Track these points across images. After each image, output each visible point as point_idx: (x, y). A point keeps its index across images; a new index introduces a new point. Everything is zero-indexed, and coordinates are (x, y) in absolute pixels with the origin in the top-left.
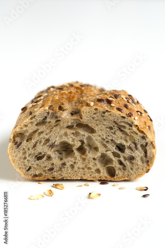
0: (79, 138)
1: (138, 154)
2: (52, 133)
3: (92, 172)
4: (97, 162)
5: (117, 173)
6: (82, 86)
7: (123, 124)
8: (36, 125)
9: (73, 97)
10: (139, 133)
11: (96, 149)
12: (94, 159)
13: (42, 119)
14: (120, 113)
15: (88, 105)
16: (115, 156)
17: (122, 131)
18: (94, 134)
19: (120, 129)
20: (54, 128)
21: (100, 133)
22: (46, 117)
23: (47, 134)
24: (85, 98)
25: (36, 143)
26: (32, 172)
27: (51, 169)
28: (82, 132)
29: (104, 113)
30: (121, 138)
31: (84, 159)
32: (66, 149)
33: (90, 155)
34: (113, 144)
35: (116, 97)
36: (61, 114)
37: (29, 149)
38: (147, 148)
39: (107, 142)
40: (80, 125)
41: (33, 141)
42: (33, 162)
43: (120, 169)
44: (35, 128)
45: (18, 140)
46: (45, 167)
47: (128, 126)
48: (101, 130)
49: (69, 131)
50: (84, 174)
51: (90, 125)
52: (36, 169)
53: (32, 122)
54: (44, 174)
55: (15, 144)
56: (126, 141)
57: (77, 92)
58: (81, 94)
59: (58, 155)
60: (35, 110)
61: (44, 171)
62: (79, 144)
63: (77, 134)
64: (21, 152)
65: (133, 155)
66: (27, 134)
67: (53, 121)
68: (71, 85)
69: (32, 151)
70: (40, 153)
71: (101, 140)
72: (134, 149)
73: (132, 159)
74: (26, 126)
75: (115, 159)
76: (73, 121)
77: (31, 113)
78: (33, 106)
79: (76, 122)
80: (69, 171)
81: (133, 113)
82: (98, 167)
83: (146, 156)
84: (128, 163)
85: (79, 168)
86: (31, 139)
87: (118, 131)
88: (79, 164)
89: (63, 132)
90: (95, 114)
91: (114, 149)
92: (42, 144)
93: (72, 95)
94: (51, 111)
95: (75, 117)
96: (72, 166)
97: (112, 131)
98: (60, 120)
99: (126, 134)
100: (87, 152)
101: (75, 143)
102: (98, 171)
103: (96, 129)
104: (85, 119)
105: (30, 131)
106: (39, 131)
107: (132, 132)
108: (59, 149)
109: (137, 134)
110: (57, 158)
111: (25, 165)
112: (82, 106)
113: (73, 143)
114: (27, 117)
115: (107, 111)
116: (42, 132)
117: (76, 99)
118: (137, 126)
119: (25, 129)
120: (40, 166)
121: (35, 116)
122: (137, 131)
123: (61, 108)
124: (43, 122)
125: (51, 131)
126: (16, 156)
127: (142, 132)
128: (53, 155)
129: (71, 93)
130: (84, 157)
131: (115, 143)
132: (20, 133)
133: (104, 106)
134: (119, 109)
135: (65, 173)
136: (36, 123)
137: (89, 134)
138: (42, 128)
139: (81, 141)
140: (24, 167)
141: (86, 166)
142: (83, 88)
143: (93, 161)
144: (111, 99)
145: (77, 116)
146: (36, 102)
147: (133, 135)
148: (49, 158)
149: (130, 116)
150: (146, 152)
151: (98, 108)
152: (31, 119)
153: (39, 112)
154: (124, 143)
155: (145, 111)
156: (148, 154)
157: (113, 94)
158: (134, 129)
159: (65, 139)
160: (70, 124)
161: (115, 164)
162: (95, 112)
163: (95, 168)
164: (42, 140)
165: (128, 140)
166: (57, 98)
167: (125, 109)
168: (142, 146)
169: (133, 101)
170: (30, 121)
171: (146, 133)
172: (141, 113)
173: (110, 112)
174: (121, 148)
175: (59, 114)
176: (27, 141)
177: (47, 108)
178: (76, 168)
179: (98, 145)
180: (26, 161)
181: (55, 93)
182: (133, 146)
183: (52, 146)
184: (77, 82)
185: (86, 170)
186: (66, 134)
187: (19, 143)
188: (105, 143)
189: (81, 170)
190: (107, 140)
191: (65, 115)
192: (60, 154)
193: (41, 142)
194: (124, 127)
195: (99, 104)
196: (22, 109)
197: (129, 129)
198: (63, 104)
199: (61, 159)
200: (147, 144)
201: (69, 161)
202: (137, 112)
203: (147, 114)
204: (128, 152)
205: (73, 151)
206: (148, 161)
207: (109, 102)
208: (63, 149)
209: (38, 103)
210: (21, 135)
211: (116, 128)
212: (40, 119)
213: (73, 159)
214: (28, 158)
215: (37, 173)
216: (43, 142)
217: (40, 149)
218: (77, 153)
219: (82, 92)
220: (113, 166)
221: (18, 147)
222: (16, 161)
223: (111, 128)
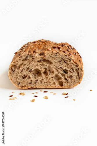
0: (44, 67)
1: (74, 74)
2: (30, 65)
3: (51, 84)
4: (54, 79)
5: (64, 84)
6: (45, 41)
7: (66, 59)
8: (22, 61)
9: (41, 47)
10: (75, 64)
11: (53, 72)
12: (52, 77)
13: (25, 58)
14: (64, 54)
15: (48, 50)
16: (62, 76)
17: (66, 63)
18: (52, 65)
19: (65, 62)
20: (32, 62)
21: (55, 64)
22: (27, 57)
23: (28, 65)
24: (47, 47)
25: (23, 70)
26: (21, 85)
27: (30, 83)
28: (45, 64)
29: (56, 54)
30: (66, 66)
31: (47, 78)
32: (38, 73)
33: (50, 75)
34: (61, 69)
35: (62, 46)
36: (35, 55)
37: (19, 73)
38: (79, 71)
39: (59, 68)
40: (45, 60)
41: (21, 69)
42: (21, 80)
43: (65, 82)
44: (22, 62)
45: (13, 68)
46: (27, 82)
47: (68, 60)
48: (55, 62)
49: (39, 64)
50: (47, 85)
51: (49, 60)
52: (23, 83)
53: (20, 59)
54: (27, 86)
55: (12, 71)
56: (68, 68)
57: (42, 44)
58: (45, 45)
59: (34, 76)
60: (22, 53)
61: (27, 84)
62: (44, 70)
63: (43, 65)
64: (15, 75)
65: (72, 75)
66: (18, 66)
67: (31, 59)
68: (40, 41)
69: (20, 74)
70: (25, 75)
71: (55, 68)
72: (72, 72)
73: (71, 77)
74: (17, 61)
75: (63, 77)
76: (41, 58)
77: (19, 55)
78: (20, 51)
79: (43, 59)
80: (40, 84)
81: (71, 54)
82: (54, 82)
83: (78, 75)
84: (69, 79)
85: (44, 82)
86: (20, 68)
87: (64, 63)
88: (44, 80)
89: (36, 64)
90: (52, 54)
91: (62, 72)
92: (25, 70)
93: (40, 45)
94: (29, 54)
95: (42, 56)
96: (41, 81)
97: (61, 63)
98: (34, 58)
99: (68, 64)
100: (49, 74)
101: (42, 69)
102: (54, 83)
103: (53, 62)
104: (47, 57)
105: (19, 64)
106: (24, 64)
107: (71, 64)
108: (34, 73)
109: (73, 64)
110: (33, 77)
111: (17, 81)
112: (45, 51)
113: (41, 69)
114: (17, 57)
115: (58, 53)
116: (25, 64)
117: (42, 47)
118: (73, 60)
119: (16, 63)
120: (25, 82)
121: (21, 56)
122: (73, 63)
123: (34, 52)
124: (26, 59)
125: (30, 64)
126: (13, 77)
127: (76, 63)
128: (31, 76)
129: (39, 44)
130: (47, 76)
131: (63, 69)
132: (14, 65)
133: (57, 50)
134: (64, 52)
135: (37, 85)
136: (22, 60)
137: (49, 65)
138: (25, 62)
139: (45, 68)
140: (17, 82)
141: (48, 81)
142: (46, 42)
143: (52, 78)
144: (60, 47)
145: (43, 56)
146: (22, 49)
147: (71, 65)
148: (29, 77)
149: (70, 55)
150: (78, 73)
151: (53, 51)
152: (20, 58)
153: (23, 54)
154: (67, 69)
155: (78, 53)
156: (79, 74)
157: (61, 44)
158: (72, 62)
159: (37, 68)
160: (39, 60)
161: (63, 80)
162: (52, 53)
163: (53, 82)
164: (26, 68)
165: (69, 67)
166: (32, 47)
167: (67, 51)
168: (76, 70)
169: (71, 48)
170: (19, 59)
171: (78, 64)
172: (75, 54)
173: (59, 53)
174: (66, 72)
175: (33, 55)
176: (18, 69)
177: (27, 52)
178: (43, 82)
179: (54, 70)
180: (17, 79)
181: (31, 44)
182: (71, 70)
183: (31, 71)
184: (43, 40)
185: (48, 83)
186: (37, 65)
187: (14, 70)
188: (57, 69)
189: (45, 83)
190: (58, 67)
191: (37, 55)
192: (35, 75)
193: (25, 69)
194: (67, 61)
195: (54, 49)
196: (15, 53)
197: (69, 62)
198: (36, 50)
199: (35, 78)
200: (78, 69)
201: (39, 79)
202: (74, 53)
203: (79, 55)
204: (69, 74)
205: (41, 74)
206: (80, 78)
207: (59, 48)
208: (36, 73)
209: (23, 50)
210: (15, 66)
211: (63, 61)
212: (24, 58)
213: (41, 78)
214: (18, 78)
215: (23, 85)
216: (26, 69)
217: (25, 73)
218: (43, 75)
219: (45, 44)
220: (62, 81)
221: (13, 72)
222: (12, 79)
223: (60, 61)
